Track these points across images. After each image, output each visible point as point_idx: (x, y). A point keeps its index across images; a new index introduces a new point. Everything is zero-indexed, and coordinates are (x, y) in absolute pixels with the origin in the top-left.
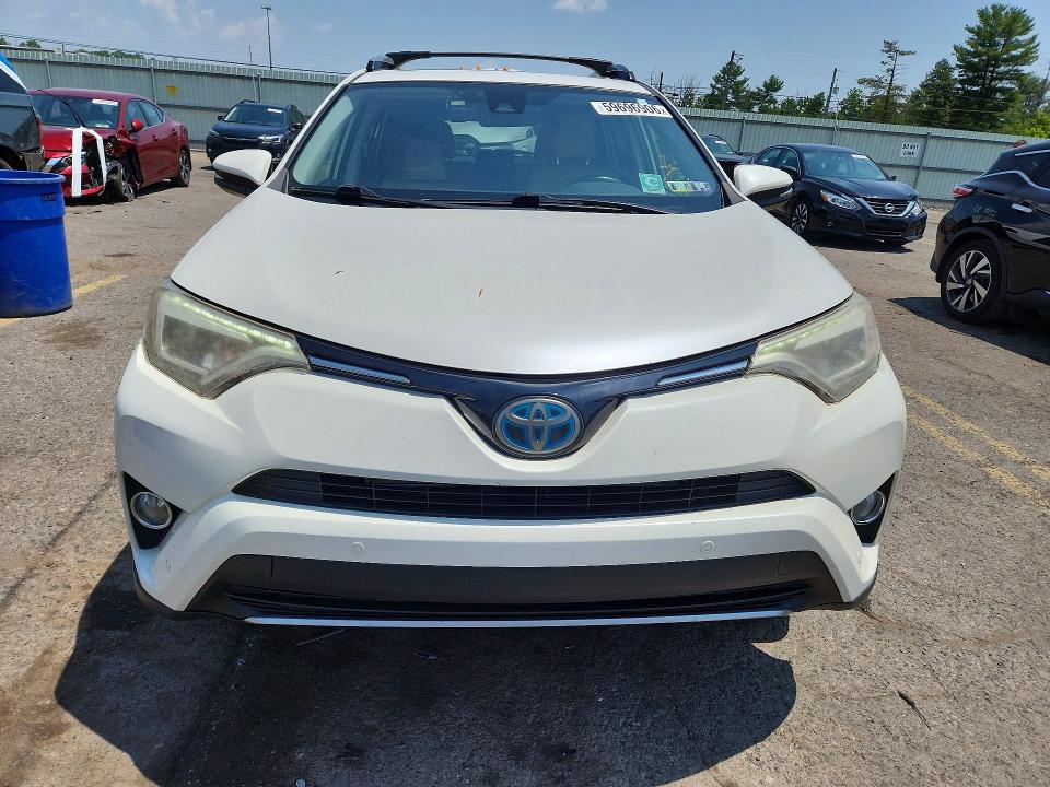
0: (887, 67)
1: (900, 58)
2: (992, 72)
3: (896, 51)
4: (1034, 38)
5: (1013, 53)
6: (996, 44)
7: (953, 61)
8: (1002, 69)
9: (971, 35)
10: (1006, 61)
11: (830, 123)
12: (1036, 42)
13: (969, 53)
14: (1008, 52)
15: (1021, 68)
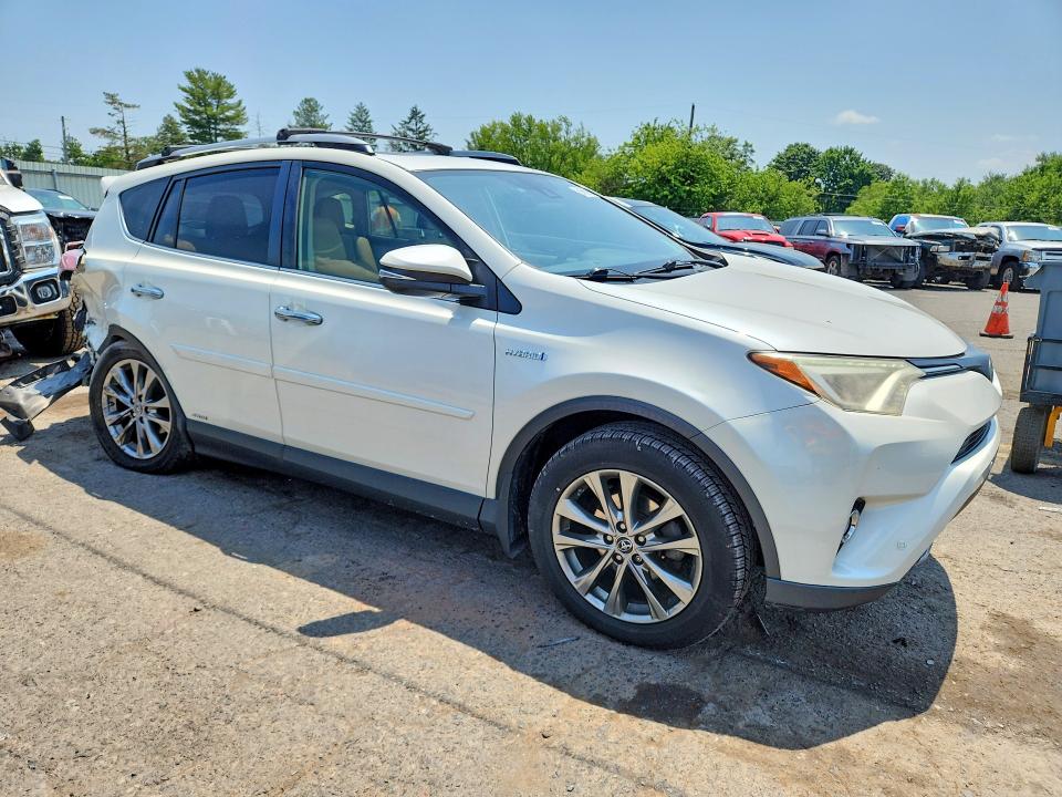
0: (115, 118)
1: (126, 111)
2: (215, 129)
3: (120, 104)
4: (240, 102)
5: (227, 114)
6: (210, 105)
7: (178, 118)
8: (221, 126)
9: (185, 94)
10: (223, 120)
11: (48, 168)
12: (243, 105)
13: (190, 111)
14: (223, 113)
15: (237, 127)
